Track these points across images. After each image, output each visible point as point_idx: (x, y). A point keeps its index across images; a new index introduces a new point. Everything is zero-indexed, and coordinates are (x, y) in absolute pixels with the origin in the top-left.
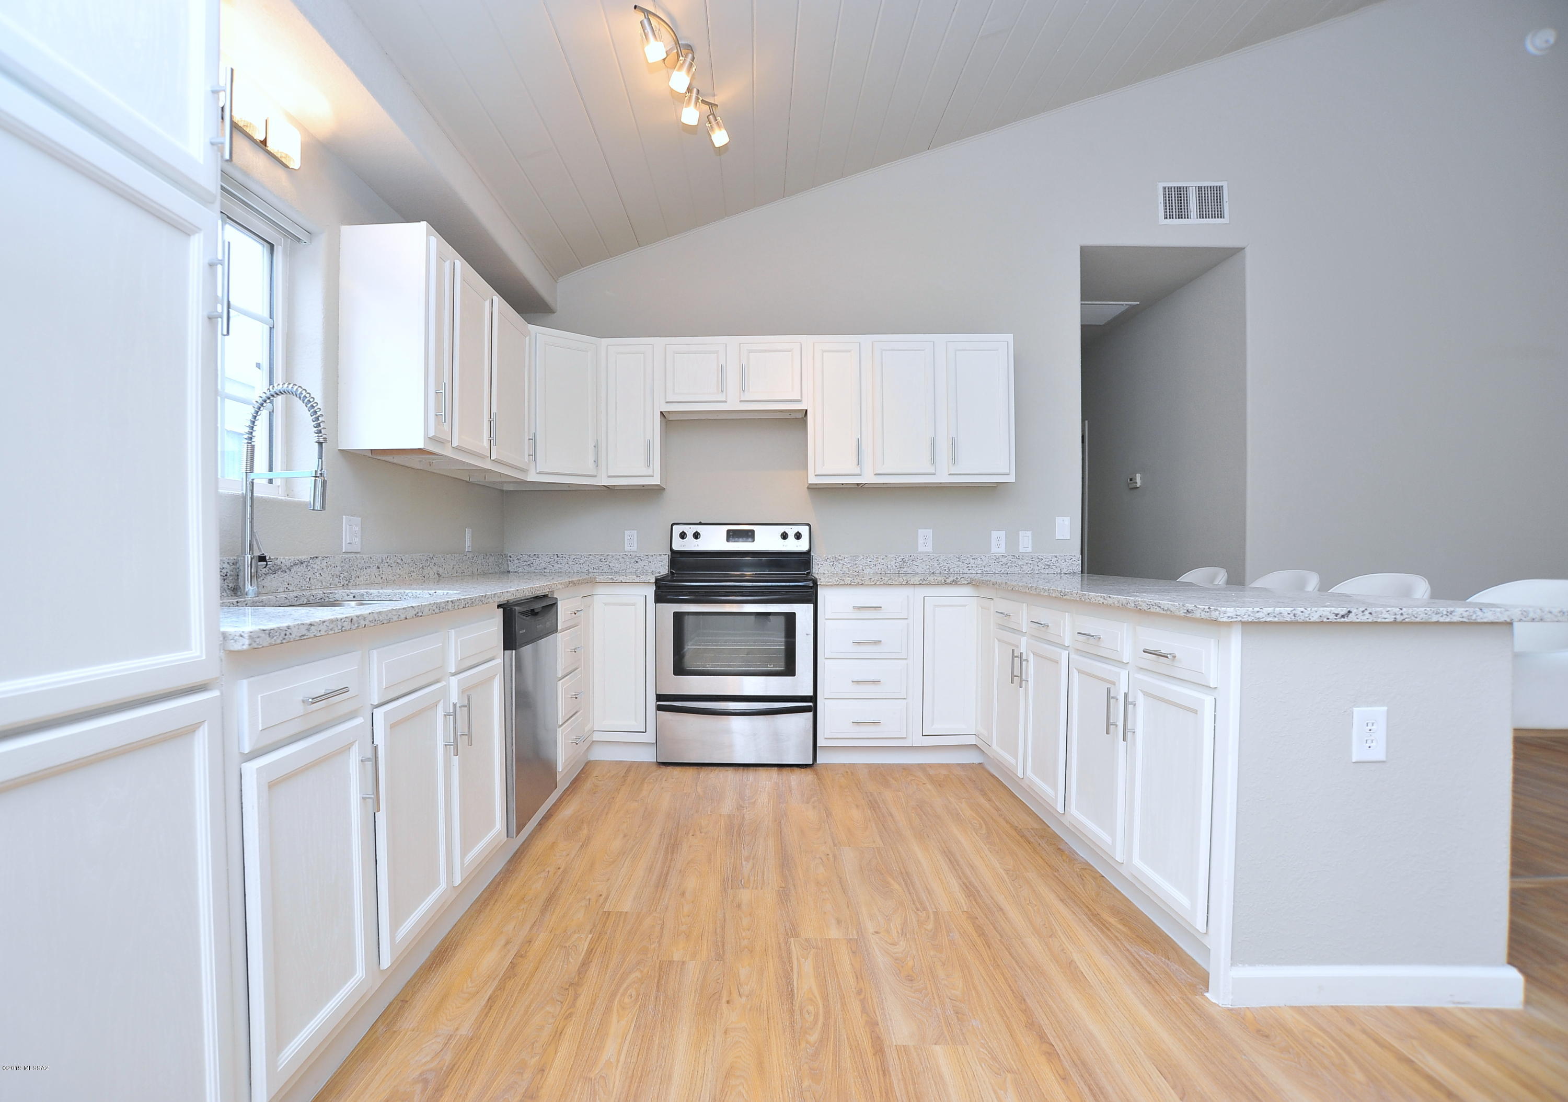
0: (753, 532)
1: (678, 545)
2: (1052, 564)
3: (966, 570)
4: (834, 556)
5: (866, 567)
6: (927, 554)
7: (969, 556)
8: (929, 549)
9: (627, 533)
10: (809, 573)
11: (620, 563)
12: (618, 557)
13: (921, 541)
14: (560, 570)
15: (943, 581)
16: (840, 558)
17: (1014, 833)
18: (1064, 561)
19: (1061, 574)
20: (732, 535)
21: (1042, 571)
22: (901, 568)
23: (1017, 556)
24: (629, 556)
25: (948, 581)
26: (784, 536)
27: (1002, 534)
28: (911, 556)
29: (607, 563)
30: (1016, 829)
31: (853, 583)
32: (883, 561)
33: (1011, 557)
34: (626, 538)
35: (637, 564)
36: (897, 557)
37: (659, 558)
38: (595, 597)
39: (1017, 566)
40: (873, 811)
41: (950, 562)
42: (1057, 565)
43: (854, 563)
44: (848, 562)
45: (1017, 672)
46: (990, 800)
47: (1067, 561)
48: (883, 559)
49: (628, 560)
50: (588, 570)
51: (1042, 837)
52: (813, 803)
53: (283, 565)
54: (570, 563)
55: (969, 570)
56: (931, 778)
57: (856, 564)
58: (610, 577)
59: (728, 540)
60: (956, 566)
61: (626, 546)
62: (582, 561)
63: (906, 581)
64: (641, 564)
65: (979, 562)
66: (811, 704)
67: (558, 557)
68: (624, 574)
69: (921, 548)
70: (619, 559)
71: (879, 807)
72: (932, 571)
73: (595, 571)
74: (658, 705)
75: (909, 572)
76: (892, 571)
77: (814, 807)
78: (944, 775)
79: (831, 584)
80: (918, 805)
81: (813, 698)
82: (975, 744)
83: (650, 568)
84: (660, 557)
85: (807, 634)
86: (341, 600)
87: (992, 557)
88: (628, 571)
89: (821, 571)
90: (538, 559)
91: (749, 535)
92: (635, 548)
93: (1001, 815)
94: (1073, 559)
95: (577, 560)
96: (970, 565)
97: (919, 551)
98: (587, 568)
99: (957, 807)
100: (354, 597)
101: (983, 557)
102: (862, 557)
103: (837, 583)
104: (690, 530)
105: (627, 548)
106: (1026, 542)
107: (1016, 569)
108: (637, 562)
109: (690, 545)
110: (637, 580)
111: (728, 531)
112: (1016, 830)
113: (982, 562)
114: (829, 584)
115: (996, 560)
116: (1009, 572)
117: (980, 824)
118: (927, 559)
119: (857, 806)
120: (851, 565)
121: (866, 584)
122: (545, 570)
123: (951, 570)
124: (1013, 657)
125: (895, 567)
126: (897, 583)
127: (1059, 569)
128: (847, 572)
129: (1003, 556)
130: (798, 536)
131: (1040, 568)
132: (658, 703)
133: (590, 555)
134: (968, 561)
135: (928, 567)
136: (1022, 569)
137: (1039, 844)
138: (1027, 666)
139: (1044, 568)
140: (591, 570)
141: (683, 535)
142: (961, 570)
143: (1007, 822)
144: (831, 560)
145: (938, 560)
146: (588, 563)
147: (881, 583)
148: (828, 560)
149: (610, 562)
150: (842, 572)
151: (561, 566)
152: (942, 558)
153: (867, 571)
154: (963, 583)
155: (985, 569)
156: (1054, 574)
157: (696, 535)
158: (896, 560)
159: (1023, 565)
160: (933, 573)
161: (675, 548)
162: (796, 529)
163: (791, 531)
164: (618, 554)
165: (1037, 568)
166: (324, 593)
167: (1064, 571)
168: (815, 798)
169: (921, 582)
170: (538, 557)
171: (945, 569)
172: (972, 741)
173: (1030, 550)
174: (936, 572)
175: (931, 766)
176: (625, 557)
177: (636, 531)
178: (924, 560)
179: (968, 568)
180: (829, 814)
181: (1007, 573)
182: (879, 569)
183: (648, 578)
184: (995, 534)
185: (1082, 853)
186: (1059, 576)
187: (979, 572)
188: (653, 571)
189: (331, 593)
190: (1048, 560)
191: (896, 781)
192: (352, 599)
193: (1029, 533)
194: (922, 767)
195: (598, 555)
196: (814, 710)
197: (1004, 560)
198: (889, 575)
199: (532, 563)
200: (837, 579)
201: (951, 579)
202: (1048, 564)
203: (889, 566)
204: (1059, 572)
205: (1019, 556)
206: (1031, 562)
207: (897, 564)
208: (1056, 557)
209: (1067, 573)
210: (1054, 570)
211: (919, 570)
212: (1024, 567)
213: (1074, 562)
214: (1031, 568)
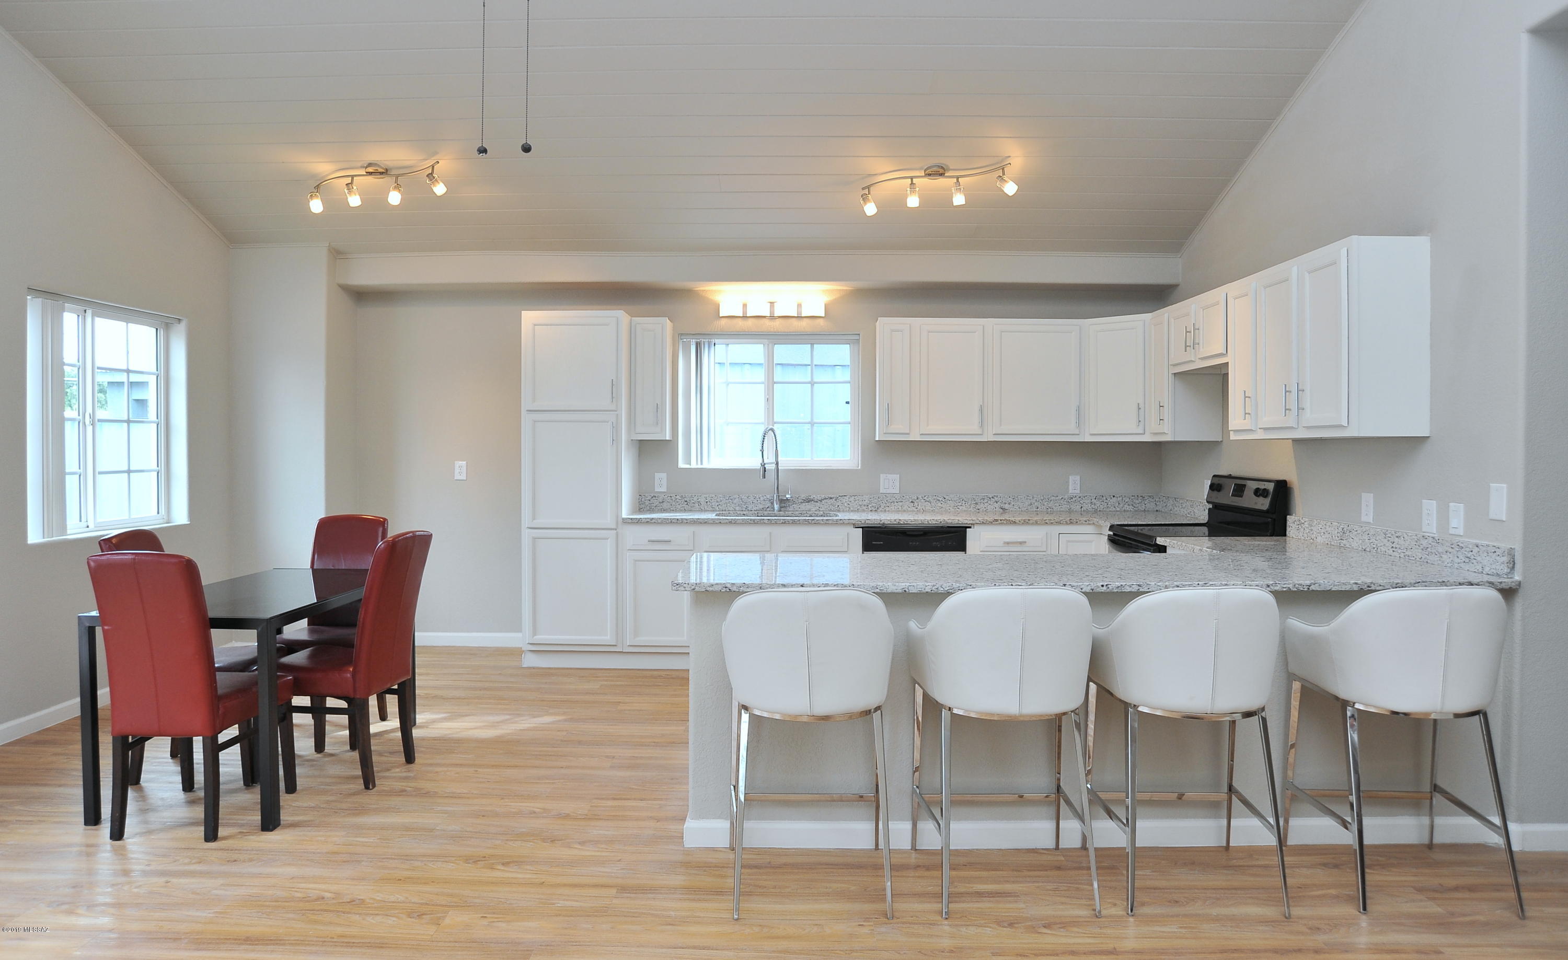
0: (1245, 486)
3: (1391, 552)
8: (1368, 519)
13: (1365, 507)
23: (1437, 539)
27: (1433, 506)
33: (1431, 539)
39: (1437, 553)
43: (1312, 528)
44: (1306, 526)
47: (1490, 554)
59: (1233, 494)
69: (1364, 519)
76: (1337, 542)
87: (1413, 537)
89: (1293, 535)
94: (1498, 553)
97: (1360, 520)
101: (1405, 536)
106: (1457, 522)
107: (1436, 558)
115: (1416, 542)
116: (1429, 561)
123: (1381, 550)
127: (1480, 565)
129: (1423, 536)
139: (1464, 562)
142: (1388, 551)
144: (1297, 522)
145: (1368, 534)
148: (1295, 523)
153: (1319, 539)
159: (1442, 553)
173: (1460, 532)
181: (1427, 562)
184: (1425, 505)
187: (1402, 555)
190: (1468, 549)
193: (1463, 508)
202: (1469, 555)
204: (1481, 570)
205: (1439, 540)
206: (1450, 550)
207: (1339, 535)
208: (1477, 546)
209: (1489, 573)
210: (1475, 566)
211: (1354, 545)
212: (1445, 556)
213: (1498, 558)
214: (1451, 559)
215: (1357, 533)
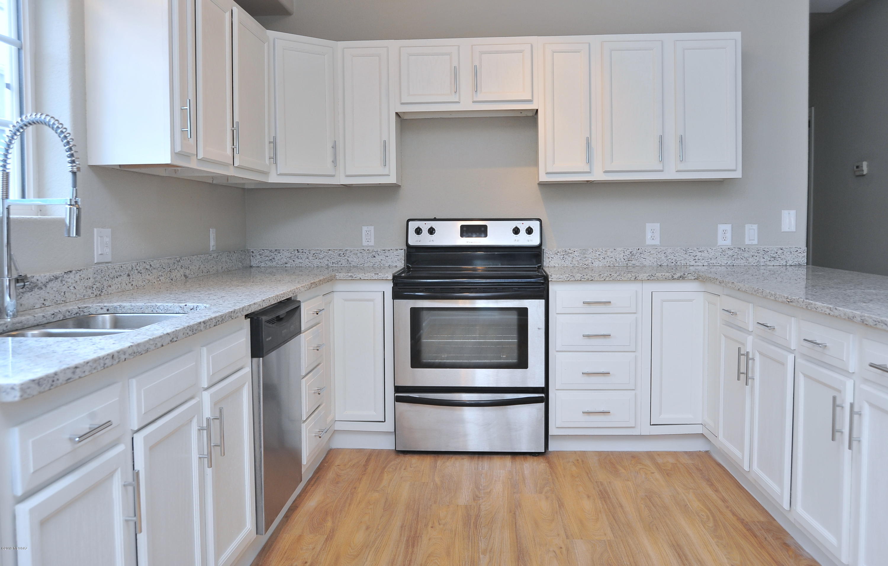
0: (485, 227)
1: (414, 240)
2: (778, 256)
3: (693, 263)
4: (564, 249)
5: (595, 260)
6: (654, 247)
7: (695, 249)
8: (657, 242)
9: (365, 229)
10: (540, 266)
11: (358, 258)
12: (357, 252)
13: (649, 235)
14: (301, 265)
15: (671, 277)
16: (570, 252)
17: (740, 526)
18: (789, 253)
19: (786, 265)
20: (466, 231)
21: (768, 263)
22: (629, 261)
23: (743, 249)
24: (366, 250)
25: (676, 277)
26: (516, 231)
27: (728, 227)
28: (639, 249)
29: (346, 257)
30: (742, 521)
31: (583, 279)
32: (612, 254)
33: (737, 249)
34: (364, 233)
35: (374, 258)
36: (625, 250)
37: (395, 253)
38: (335, 293)
39: (743, 258)
40: (604, 502)
41: (677, 254)
42: (783, 257)
43: (584, 256)
44: (577, 255)
45: (743, 370)
46: (717, 491)
47: (793, 253)
48: (612, 252)
49: (366, 255)
50: (327, 265)
51: (768, 531)
52: (546, 493)
53: (39, 282)
54: (310, 258)
55: (696, 262)
56: (659, 467)
57: (586, 257)
58: (349, 274)
59: (462, 235)
60: (682, 258)
61: (364, 240)
62: (321, 256)
63: (635, 277)
64: (378, 258)
65: (705, 254)
66: (543, 395)
67: (298, 252)
68: (362, 268)
69: (649, 241)
70: (357, 254)
71: (609, 498)
72: (659, 264)
73: (334, 265)
74: (396, 396)
75: (637, 265)
76: (620, 263)
77: (547, 498)
78: (672, 463)
79: (562, 280)
80: (646, 496)
81: (545, 390)
82: (702, 433)
83: (387, 262)
84: (397, 252)
85: (539, 329)
86: (95, 313)
87: (718, 250)
88: (365, 265)
89: (552, 264)
90: (279, 255)
91: (482, 231)
92: (372, 243)
93: (727, 507)
94: (799, 251)
95: (317, 255)
96: (696, 258)
97: (647, 244)
98: (326, 262)
99: (685, 498)
100: (108, 310)
101: (709, 250)
102: (591, 250)
103: (568, 279)
104: (425, 226)
105: (365, 243)
106: (751, 235)
107: (742, 261)
108: (374, 257)
109: (426, 240)
110: (376, 277)
111: (462, 227)
112: (742, 523)
113: (708, 255)
114: (560, 280)
115: (722, 253)
116: (735, 265)
117: (707, 516)
118: (654, 252)
119: (589, 497)
120: (580, 259)
121: (596, 280)
122: (286, 265)
123: (678, 263)
124: (740, 354)
125: (623, 260)
126: (626, 279)
127: (785, 261)
128: (577, 265)
129: (729, 248)
130: (529, 231)
131: (765, 260)
132: (396, 395)
133: (329, 250)
134: (694, 254)
135: (655, 259)
136: (748, 261)
137: (766, 538)
138: (753, 364)
139: (770, 260)
140: (331, 265)
141: (418, 231)
142: (688, 263)
143: (734, 514)
144: (561, 253)
145: (665, 253)
146: (327, 258)
147: (610, 279)
148: (558, 254)
149: (348, 257)
150: (571, 265)
151: (302, 261)
152: (670, 251)
153: (596, 265)
154: (690, 278)
155: (712, 262)
156: (780, 266)
157: (431, 231)
158: (624, 253)
159: (749, 257)
160: (660, 265)
161: (411, 243)
162: (527, 224)
163: (523, 226)
164: (356, 249)
165: (763, 260)
166: (80, 308)
167: (790, 263)
168: (548, 488)
169: (649, 278)
170: (279, 253)
171: (672, 261)
172: (699, 430)
173: (755, 242)
174: (663, 265)
175: (659, 454)
176: (362, 251)
177: (373, 227)
178: (652, 253)
179: (695, 261)
180: (561, 505)
181: (733, 265)
182: (607, 262)
183: (386, 276)
184: (721, 227)
185: (808, 549)
186: (784, 268)
187: (706, 264)
188: (390, 265)
189: (85, 307)
190: (773, 252)
191: (625, 470)
192: (106, 312)
193: (755, 227)
194: (650, 455)
195: (336, 250)
196: (546, 400)
197: (730, 253)
198: (617, 268)
199: (274, 259)
200: (567, 275)
201: (678, 275)
202: (774, 256)
203: (618, 259)
204: (784, 264)
205: (745, 249)
206: (756, 254)
207: (625, 257)
208: (781, 249)
209: (792, 264)
210: (780, 262)
211: (647, 263)
212: (750, 260)
213: (799, 255)
214: (757, 260)
215: (651, 254)
